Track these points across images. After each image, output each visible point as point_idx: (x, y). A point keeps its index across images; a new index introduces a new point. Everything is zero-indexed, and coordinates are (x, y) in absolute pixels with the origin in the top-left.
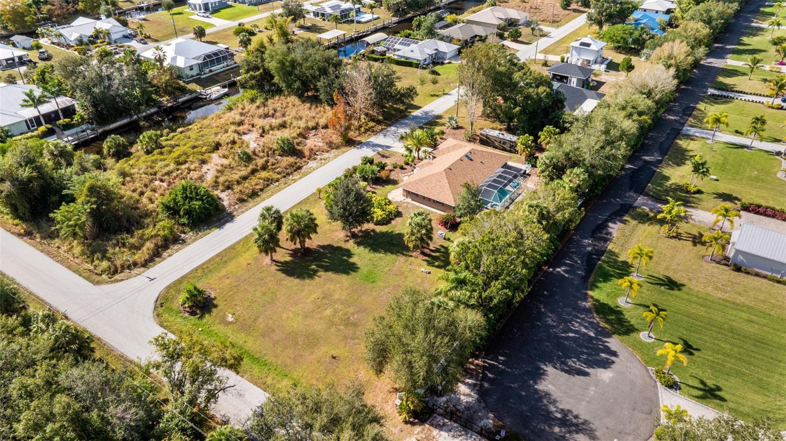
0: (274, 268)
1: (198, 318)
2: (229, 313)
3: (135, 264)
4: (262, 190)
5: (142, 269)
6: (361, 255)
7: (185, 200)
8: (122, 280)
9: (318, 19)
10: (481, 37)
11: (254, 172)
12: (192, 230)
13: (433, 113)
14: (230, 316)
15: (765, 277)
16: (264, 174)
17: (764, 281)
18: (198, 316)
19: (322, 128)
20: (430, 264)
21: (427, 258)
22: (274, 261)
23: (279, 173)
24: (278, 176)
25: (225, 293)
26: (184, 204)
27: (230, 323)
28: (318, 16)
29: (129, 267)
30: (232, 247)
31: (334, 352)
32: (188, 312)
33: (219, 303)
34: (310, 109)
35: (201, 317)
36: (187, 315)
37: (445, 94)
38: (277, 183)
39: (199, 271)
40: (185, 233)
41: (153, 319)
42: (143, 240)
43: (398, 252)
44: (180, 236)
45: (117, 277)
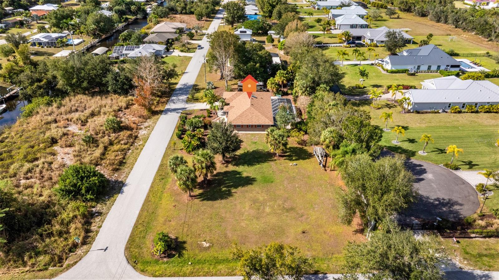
0: (197, 201)
1: (179, 257)
2: (201, 241)
3: (75, 246)
4: (124, 158)
5: (85, 247)
6: (246, 171)
7: (82, 181)
8: (76, 263)
9: (36, 47)
10: (173, 39)
11: (106, 148)
12: (98, 203)
13: (189, 84)
14: (204, 243)
15: (429, 113)
16: (116, 147)
17: (431, 114)
18: (177, 255)
19: (125, 109)
20: (291, 160)
21: (285, 158)
22: (192, 196)
23: (125, 144)
24: (126, 146)
25: (181, 230)
26: (82, 184)
27: (209, 247)
28: (35, 45)
29: (70, 251)
30: (147, 201)
31: (300, 230)
32: (165, 257)
33: (184, 239)
34: (102, 99)
35: (180, 255)
36: (165, 260)
37: (184, 73)
38: (130, 151)
39: (139, 226)
40: (94, 207)
41: (142, 276)
42: (66, 224)
43: (266, 161)
44: (92, 211)
45: (66, 263)
